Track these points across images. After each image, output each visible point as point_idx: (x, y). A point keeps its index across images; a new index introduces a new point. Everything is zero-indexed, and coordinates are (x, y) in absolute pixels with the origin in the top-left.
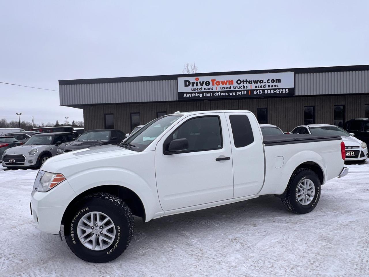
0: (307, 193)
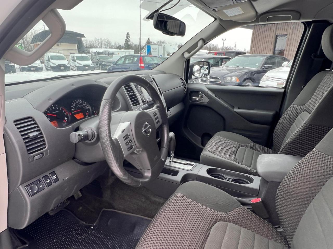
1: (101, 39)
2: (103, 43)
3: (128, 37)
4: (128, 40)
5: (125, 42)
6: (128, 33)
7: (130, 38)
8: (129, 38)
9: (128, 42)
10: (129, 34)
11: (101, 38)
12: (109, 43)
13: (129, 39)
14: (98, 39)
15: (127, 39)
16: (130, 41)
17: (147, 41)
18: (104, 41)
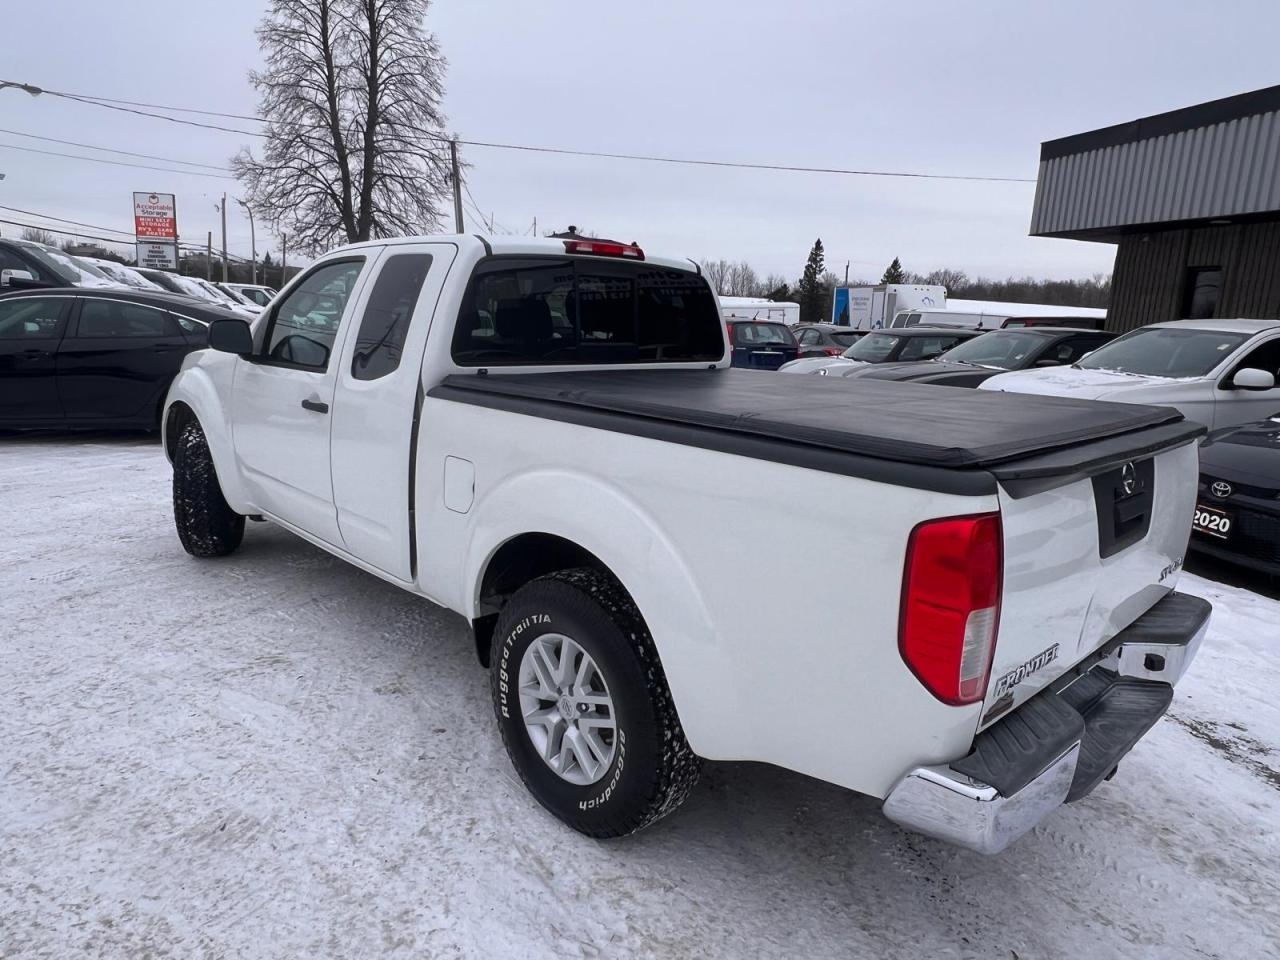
0: (561, 709)
1: (722, 265)
2: (728, 277)
3: (816, 255)
4: (815, 269)
5: (803, 275)
6: (818, 243)
7: (822, 263)
8: (822, 260)
9: (815, 273)
10: (821, 248)
11: (722, 263)
12: (748, 277)
13: (821, 265)
14: (713, 265)
15: (811, 266)
16: (821, 271)
17: (888, 271)
18: (731, 271)
